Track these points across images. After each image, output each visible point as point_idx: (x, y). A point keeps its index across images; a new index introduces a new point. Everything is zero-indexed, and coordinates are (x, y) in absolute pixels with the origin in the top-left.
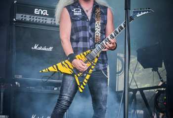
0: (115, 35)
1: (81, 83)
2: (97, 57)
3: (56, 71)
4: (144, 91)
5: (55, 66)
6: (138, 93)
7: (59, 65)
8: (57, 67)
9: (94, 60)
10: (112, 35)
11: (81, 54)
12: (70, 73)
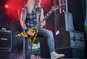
0: (45, 20)
1: (32, 41)
2: (38, 30)
3: (21, 36)
4: (34, 50)
5: (20, 34)
6: (32, 51)
7: (22, 33)
8: (21, 34)
9: (36, 31)
10: (43, 20)
11: (31, 29)
12: (27, 37)
